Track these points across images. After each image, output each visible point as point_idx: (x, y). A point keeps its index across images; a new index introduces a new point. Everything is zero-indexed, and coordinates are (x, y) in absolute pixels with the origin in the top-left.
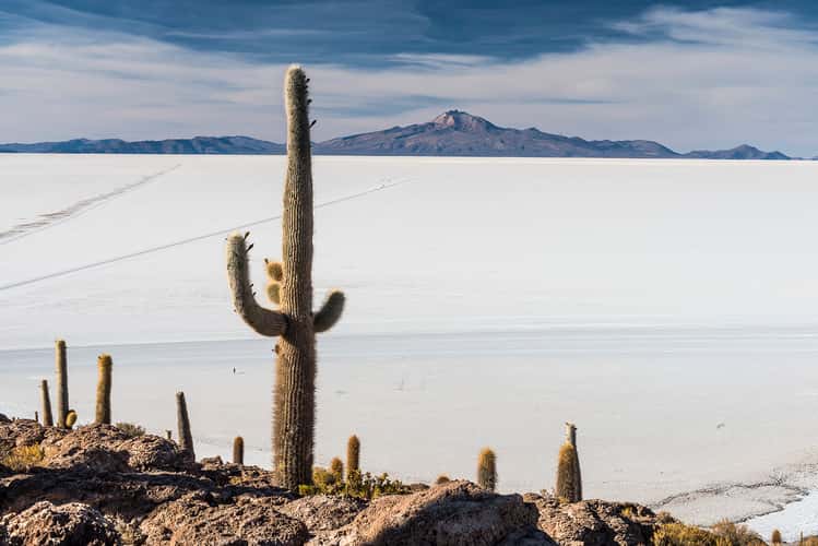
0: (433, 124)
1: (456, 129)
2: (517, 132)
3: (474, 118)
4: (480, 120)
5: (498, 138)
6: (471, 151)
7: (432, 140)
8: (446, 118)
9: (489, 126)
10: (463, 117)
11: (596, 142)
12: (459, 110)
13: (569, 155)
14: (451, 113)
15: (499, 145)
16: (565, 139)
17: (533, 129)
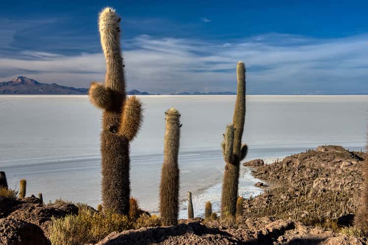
0: (12, 82)
1: (22, 84)
2: (48, 85)
3: (30, 79)
4: (32, 80)
5: (40, 87)
6: (29, 93)
7: (12, 88)
8: (17, 79)
9: (36, 83)
10: (25, 79)
11: (79, 89)
12: (23, 76)
13: (69, 94)
14: (20, 77)
15: (41, 90)
16: (67, 88)
17: (54, 84)
